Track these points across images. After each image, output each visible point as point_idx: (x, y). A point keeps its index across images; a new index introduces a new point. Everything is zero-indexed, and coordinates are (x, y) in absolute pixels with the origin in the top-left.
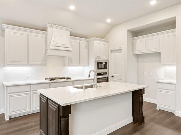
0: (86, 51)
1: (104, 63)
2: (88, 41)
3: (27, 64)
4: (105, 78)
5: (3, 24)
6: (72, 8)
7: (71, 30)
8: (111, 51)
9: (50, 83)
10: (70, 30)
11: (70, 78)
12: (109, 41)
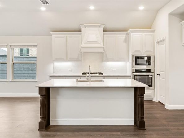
0: (125, 45)
1: (146, 59)
2: (127, 34)
3: (66, 60)
4: (149, 76)
5: (50, 32)
6: (92, 8)
7: (105, 26)
8: (157, 42)
9: (81, 76)
10: (103, 26)
11: (102, 74)
12: (155, 31)
